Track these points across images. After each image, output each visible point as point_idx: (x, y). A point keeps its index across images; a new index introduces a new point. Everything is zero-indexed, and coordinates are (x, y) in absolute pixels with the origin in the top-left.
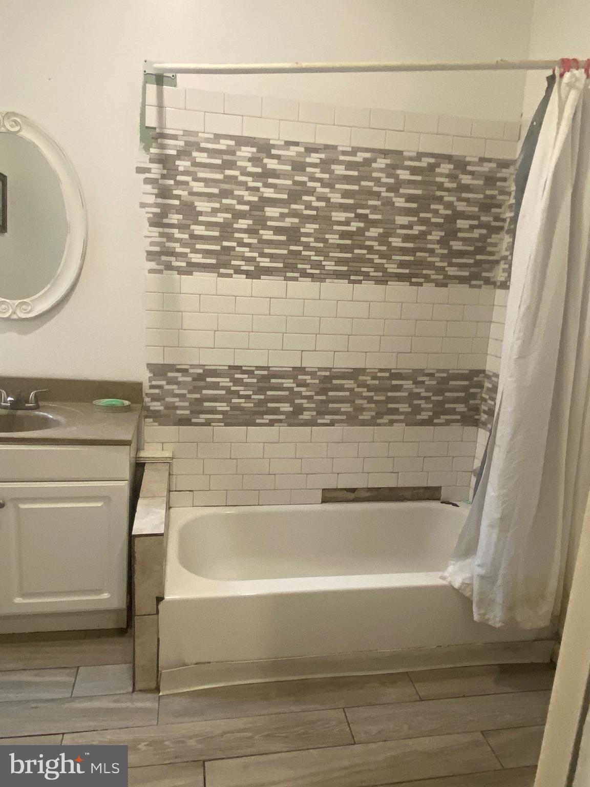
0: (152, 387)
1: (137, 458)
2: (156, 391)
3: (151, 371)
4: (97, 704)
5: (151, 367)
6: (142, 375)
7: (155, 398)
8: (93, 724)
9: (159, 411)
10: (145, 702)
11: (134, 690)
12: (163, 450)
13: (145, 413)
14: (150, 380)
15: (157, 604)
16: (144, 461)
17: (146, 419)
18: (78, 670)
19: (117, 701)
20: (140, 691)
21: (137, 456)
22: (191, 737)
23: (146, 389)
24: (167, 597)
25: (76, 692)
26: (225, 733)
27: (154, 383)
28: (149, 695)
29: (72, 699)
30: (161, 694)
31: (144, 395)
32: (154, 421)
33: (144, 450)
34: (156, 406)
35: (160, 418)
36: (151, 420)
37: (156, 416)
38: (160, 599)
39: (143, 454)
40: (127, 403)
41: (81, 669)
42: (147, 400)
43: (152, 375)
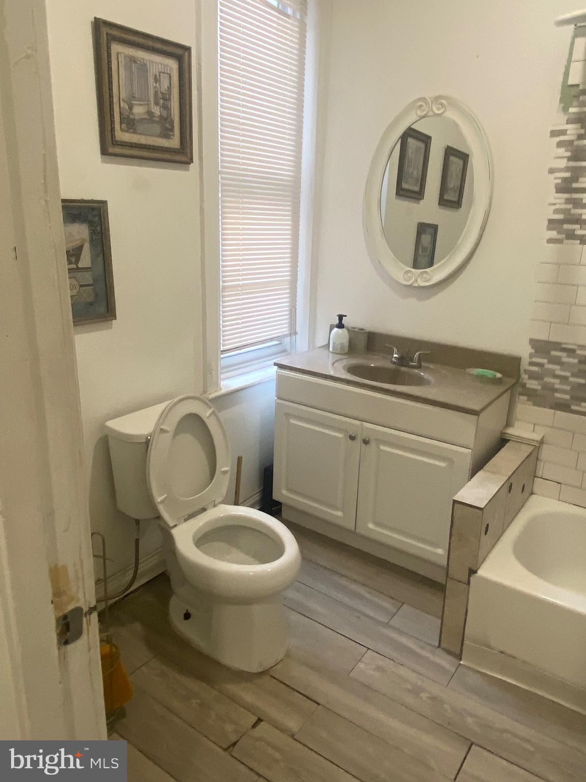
0: (531, 364)
1: (502, 433)
2: (535, 369)
3: (533, 347)
4: (404, 640)
5: (534, 343)
6: (523, 351)
7: (533, 376)
8: (394, 654)
9: (536, 390)
10: (446, 662)
11: (439, 646)
12: (534, 431)
13: (520, 389)
14: (531, 356)
15: (470, 576)
16: (508, 438)
17: (520, 396)
18: (402, 605)
19: (421, 647)
20: (444, 649)
21: (503, 432)
22: (471, 715)
23: (525, 365)
24: (481, 572)
25: (392, 622)
26: (506, 731)
27: (534, 360)
28: (450, 658)
29: (387, 625)
30: (461, 662)
31: (522, 371)
32: (528, 400)
33: (513, 427)
34: (533, 384)
35: (536, 398)
36: (525, 398)
37: (532, 396)
38: (473, 572)
39: (510, 431)
40: (499, 375)
41: (405, 606)
42: (525, 377)
43: (533, 351)
